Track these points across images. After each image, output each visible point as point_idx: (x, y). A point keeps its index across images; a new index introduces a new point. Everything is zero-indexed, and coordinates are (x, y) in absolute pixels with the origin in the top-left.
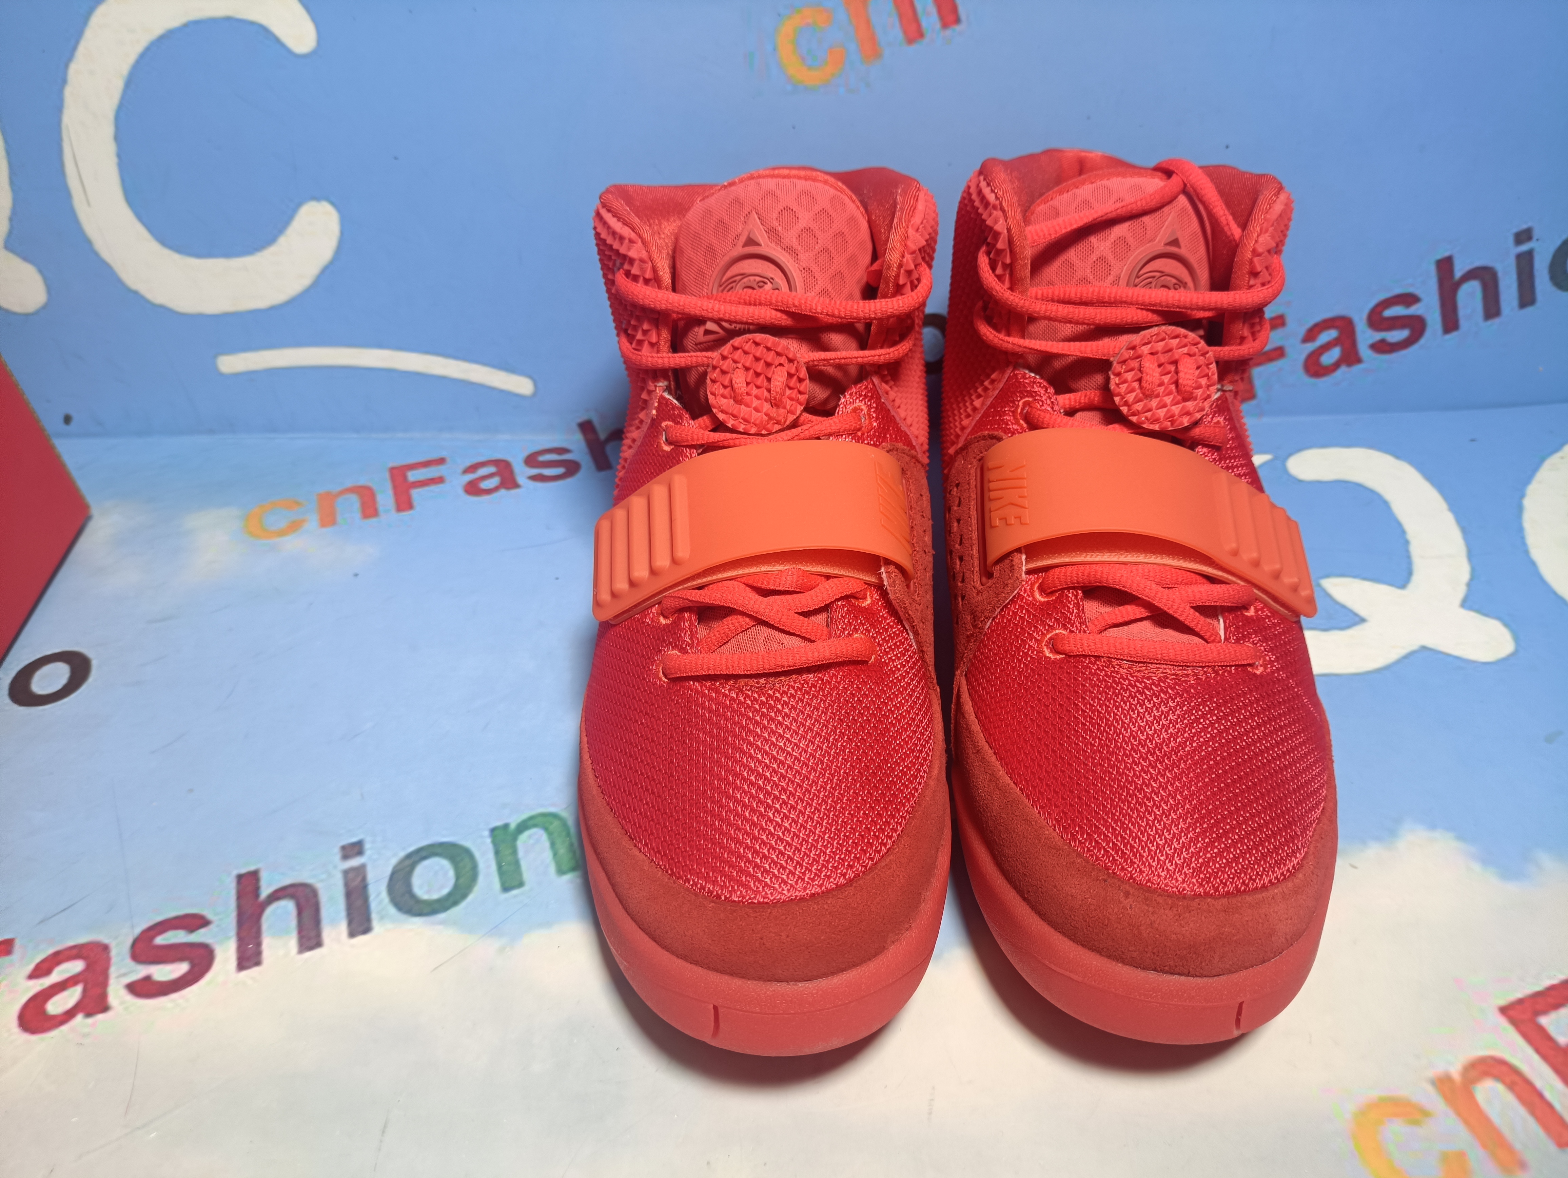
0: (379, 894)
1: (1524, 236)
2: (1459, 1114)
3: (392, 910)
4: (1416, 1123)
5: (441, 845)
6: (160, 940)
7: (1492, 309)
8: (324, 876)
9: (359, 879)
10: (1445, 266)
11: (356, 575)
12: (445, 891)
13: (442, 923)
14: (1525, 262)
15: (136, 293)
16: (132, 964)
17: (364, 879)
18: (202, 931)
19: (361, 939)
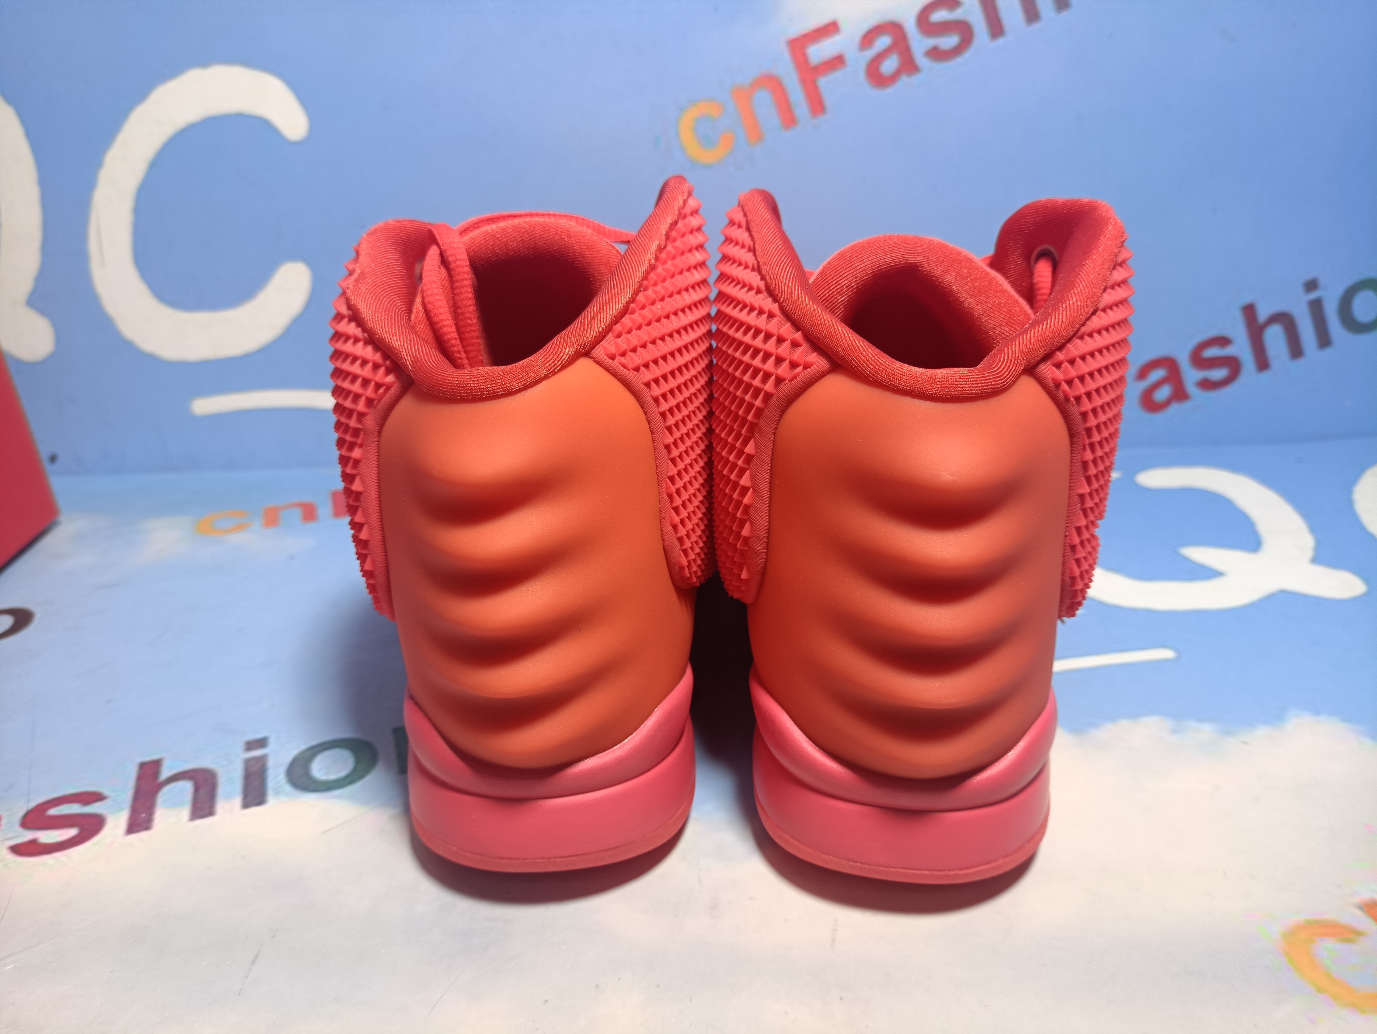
0: (278, 776)
1: (1311, 285)
3: (288, 788)
4: (1349, 941)
5: (344, 739)
6: (53, 812)
7: (1296, 350)
8: (224, 764)
9: (260, 765)
10: (1249, 311)
11: (292, 558)
12: (344, 773)
14: (1316, 307)
15: (131, 342)
16: (20, 830)
17: (264, 765)
18: (97, 804)
19: (254, 811)
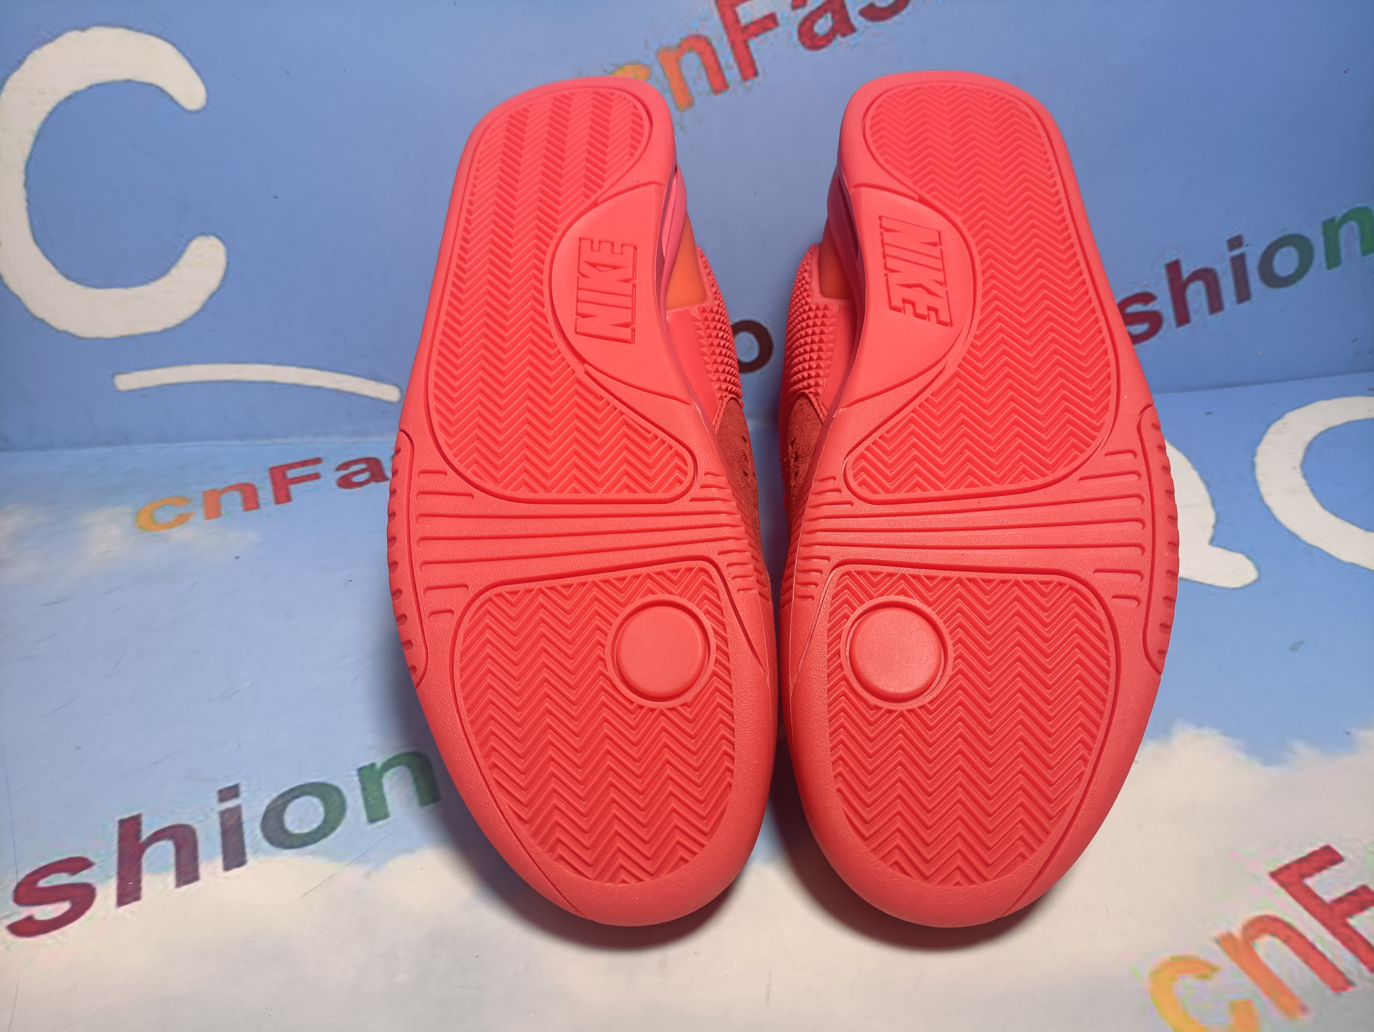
0: (253, 830)
1: (1235, 242)
2: (1243, 967)
3: (266, 845)
4: (1205, 977)
5: (312, 784)
6: (43, 883)
7: (1215, 304)
8: (201, 818)
9: (235, 818)
10: (1174, 268)
11: (237, 558)
12: (315, 826)
13: (312, 853)
14: (1239, 264)
15: (42, 321)
16: (15, 906)
17: (240, 817)
18: (85, 872)
19: (236, 871)
